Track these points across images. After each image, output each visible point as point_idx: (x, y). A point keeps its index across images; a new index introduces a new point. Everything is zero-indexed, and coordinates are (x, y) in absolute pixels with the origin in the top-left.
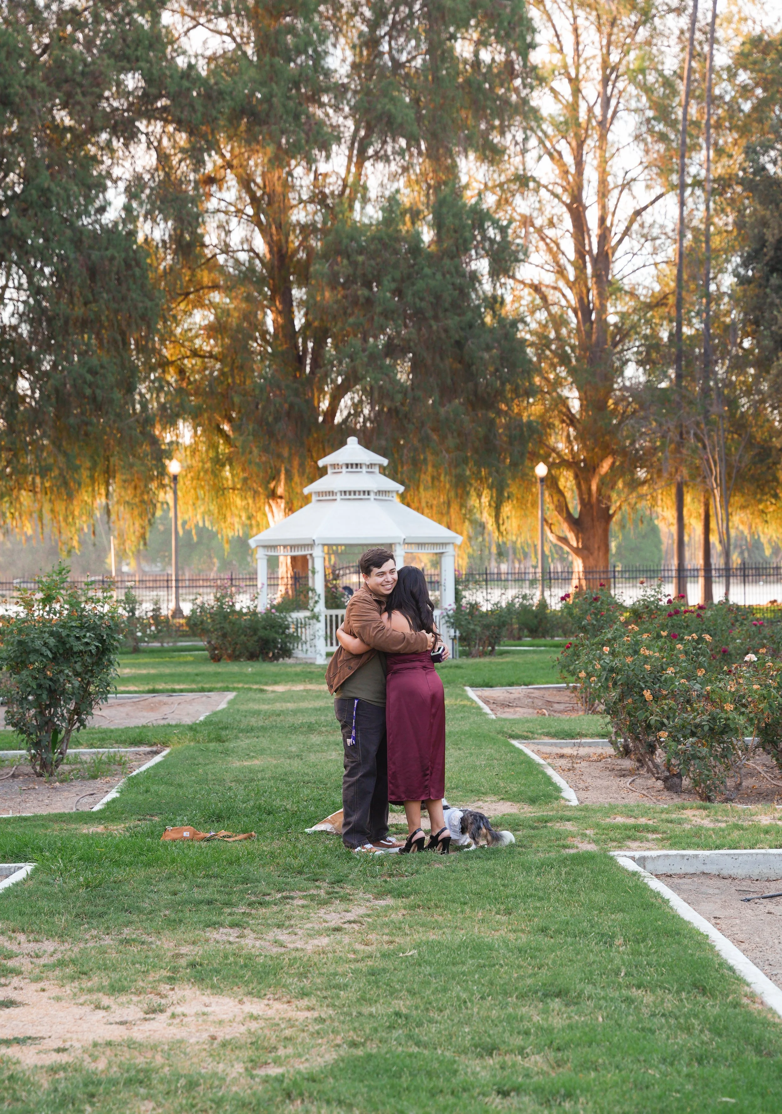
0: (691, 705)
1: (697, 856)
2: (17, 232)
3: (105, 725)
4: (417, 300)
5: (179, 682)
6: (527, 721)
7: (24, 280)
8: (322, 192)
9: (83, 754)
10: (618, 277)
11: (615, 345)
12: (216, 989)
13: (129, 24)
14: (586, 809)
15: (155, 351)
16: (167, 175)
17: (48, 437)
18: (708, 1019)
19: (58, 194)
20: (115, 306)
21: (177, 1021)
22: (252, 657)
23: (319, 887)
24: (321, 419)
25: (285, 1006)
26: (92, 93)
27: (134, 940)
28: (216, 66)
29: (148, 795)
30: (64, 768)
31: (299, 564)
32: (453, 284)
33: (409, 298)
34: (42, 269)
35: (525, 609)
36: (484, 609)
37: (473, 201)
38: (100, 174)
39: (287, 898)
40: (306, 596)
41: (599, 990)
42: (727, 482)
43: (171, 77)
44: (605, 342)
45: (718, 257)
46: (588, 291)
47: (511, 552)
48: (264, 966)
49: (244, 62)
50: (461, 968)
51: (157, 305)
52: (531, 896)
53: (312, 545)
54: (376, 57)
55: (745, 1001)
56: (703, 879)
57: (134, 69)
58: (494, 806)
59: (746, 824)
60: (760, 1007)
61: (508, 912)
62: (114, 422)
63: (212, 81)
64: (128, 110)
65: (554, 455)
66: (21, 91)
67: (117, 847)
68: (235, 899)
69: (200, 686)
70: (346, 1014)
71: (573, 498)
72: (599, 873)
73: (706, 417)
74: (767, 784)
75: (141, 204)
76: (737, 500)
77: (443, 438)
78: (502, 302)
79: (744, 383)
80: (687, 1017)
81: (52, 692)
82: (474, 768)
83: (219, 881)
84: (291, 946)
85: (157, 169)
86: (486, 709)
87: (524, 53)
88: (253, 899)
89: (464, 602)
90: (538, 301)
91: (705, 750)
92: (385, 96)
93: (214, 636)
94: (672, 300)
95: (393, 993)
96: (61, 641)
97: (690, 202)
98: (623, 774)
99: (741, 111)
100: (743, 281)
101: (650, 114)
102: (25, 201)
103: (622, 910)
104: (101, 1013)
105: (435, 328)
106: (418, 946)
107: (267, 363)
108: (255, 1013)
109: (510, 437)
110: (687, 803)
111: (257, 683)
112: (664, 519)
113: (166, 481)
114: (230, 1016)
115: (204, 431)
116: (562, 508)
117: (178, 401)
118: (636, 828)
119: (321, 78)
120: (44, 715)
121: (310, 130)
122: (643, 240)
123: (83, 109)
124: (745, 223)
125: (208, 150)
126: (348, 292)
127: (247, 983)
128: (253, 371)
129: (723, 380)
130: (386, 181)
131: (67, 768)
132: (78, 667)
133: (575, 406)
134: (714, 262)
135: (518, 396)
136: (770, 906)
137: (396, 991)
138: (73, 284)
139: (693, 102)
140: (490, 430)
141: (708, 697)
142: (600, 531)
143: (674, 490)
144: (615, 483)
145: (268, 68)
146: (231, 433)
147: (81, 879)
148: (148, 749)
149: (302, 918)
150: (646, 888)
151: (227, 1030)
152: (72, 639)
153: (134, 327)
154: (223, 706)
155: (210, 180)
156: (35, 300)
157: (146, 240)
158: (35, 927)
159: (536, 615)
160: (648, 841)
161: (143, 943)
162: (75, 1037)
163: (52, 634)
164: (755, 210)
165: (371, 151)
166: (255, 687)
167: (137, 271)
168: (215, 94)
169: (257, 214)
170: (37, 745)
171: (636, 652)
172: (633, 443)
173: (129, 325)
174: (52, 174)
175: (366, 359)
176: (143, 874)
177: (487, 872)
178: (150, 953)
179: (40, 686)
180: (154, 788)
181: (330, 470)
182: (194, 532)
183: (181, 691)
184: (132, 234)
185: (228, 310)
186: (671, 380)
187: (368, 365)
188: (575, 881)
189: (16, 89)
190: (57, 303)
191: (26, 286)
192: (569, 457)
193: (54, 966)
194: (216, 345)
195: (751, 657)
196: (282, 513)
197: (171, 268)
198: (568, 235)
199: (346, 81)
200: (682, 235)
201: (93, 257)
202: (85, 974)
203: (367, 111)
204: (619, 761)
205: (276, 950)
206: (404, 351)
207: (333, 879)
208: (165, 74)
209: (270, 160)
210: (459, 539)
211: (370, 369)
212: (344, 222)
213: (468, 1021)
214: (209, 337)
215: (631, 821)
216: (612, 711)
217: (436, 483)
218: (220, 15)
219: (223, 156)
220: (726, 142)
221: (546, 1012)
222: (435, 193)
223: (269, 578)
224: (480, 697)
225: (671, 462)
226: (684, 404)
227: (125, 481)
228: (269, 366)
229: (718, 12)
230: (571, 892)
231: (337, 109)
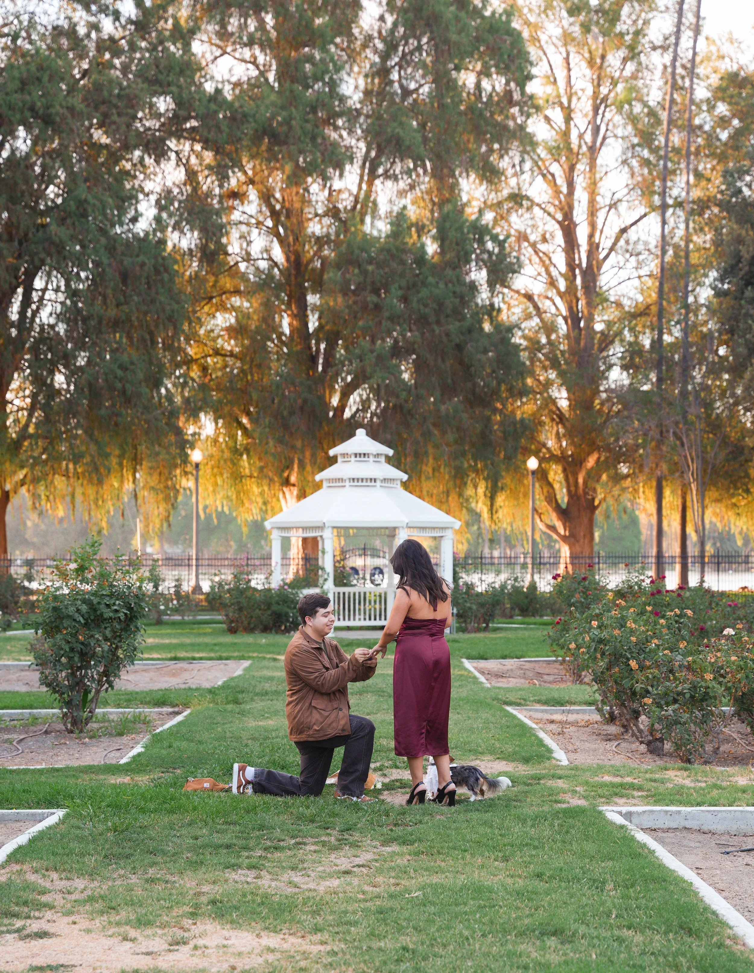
0: (674, 675)
1: (679, 812)
2: (57, 240)
3: (130, 687)
4: (422, 307)
5: (198, 651)
6: (520, 689)
7: (62, 283)
8: (335, 207)
9: (111, 713)
10: (605, 288)
11: (602, 350)
12: (235, 924)
13: (162, 52)
14: (576, 768)
15: (180, 350)
16: (195, 189)
17: (82, 427)
18: (694, 958)
19: (94, 205)
20: (144, 308)
21: (199, 952)
22: (266, 629)
23: (330, 835)
24: (331, 414)
25: (300, 940)
26: (127, 114)
27: (158, 879)
28: (241, 91)
29: (171, 750)
30: (93, 725)
31: (309, 546)
32: (454, 293)
33: (415, 305)
34: (78, 274)
35: (517, 590)
36: (479, 590)
37: (473, 217)
38: (133, 187)
39: (300, 844)
40: (316, 574)
41: (592, 930)
42: (703, 477)
43: (199, 100)
44: (592, 348)
45: (696, 271)
46: (578, 300)
47: (503, 539)
48: (280, 904)
49: (265, 88)
50: (462, 908)
51: (183, 307)
52: (527, 845)
53: (321, 528)
54: (386, 84)
55: (728, 942)
56: (685, 834)
57: (165, 93)
58: (490, 764)
59: (724, 784)
60: (743, 948)
61: (506, 859)
62: (142, 413)
63: (237, 105)
64: (159, 130)
65: (544, 450)
66: (61, 111)
67: (143, 796)
68: (252, 843)
69: (218, 654)
70: (357, 948)
71: (561, 489)
72: (589, 825)
73: (685, 417)
74: (742, 749)
75: (170, 216)
76: (712, 494)
77: (444, 433)
78: (499, 310)
79: (719, 387)
80: (675, 955)
81: (83, 655)
82: (471, 730)
83: (238, 828)
84: (305, 887)
85: (185, 184)
86: (482, 679)
87: (522, 85)
88: (269, 843)
89: (461, 582)
90: (531, 309)
91: (686, 716)
92: (395, 121)
93: (231, 610)
94: (654, 309)
95: (400, 930)
96: (93, 608)
97: (671, 222)
98: (608, 738)
99: (719, 140)
100: (719, 293)
101: (636, 141)
102: (64, 211)
103: (612, 859)
104: (129, 944)
105: (437, 332)
106: (422, 888)
107: (283, 362)
108: (272, 946)
109: (504, 432)
110: (669, 765)
111: (270, 653)
112: (645, 510)
113: (189, 468)
114: (249, 948)
115: (224, 423)
116: (551, 499)
117: (201, 395)
118: (622, 785)
119: (337, 103)
120: (76, 676)
121: (326, 150)
122: (627, 255)
123: (118, 129)
124: (722, 240)
125: (232, 167)
126: (359, 298)
127: (264, 919)
128: (270, 369)
129: (700, 384)
130: (394, 198)
131: (95, 726)
132: (108, 633)
133: (564, 404)
134: (693, 277)
135: (512, 396)
136: (748, 858)
137: (403, 927)
138: (106, 287)
139: (675, 130)
140: (486, 427)
141: (689, 668)
142: (586, 521)
143: (654, 484)
144: (600, 477)
145: (288, 93)
146: (248, 426)
147: (110, 824)
148: (171, 710)
149: (314, 862)
150: (633, 839)
151: (246, 960)
152: (102, 606)
153: (161, 327)
154: (239, 672)
155: (235, 195)
156: (72, 302)
157: (174, 246)
158: (67, 866)
159: (526, 596)
160: (633, 797)
161: (167, 882)
162: (104, 965)
163: (84, 601)
164: (732, 229)
165: (381, 171)
166: (268, 656)
167: (166, 276)
168: (239, 116)
169: (276, 226)
170: (69, 704)
171: (623, 626)
172: (617, 440)
173: (157, 326)
174: (89, 188)
175: (374, 360)
176: (166, 819)
177: (485, 823)
178: (174, 891)
179: (72, 649)
180: (176, 744)
181: (340, 459)
182: (214, 516)
183: (201, 659)
184: (162, 242)
185: (249, 313)
186: (652, 384)
187: (376, 365)
188: (567, 832)
189: (57, 109)
190: (92, 305)
191: (63, 288)
192: (559, 453)
193: (85, 901)
194: (236, 345)
195: (730, 631)
196: (294, 500)
197: (196, 273)
198: (560, 249)
199: (358, 106)
200: (664, 252)
201: (125, 263)
202: (114, 909)
203: (377, 134)
204: (605, 727)
205: (290, 890)
206: (409, 351)
207: (343, 827)
208: (193, 98)
209: (288, 177)
210: (457, 524)
211: (378, 369)
212: (354, 234)
213: (471, 955)
214: (230, 338)
215: (618, 780)
216: (599, 679)
217: (437, 474)
218: (246, 45)
219: (245, 173)
220: (705, 169)
221: (543, 948)
222: (440, 209)
223: (283, 559)
224: (476, 668)
225: (652, 458)
226: (664, 405)
227: (151, 468)
228: (285, 365)
229: (697, 50)
230: (564, 842)
231: (351, 132)
